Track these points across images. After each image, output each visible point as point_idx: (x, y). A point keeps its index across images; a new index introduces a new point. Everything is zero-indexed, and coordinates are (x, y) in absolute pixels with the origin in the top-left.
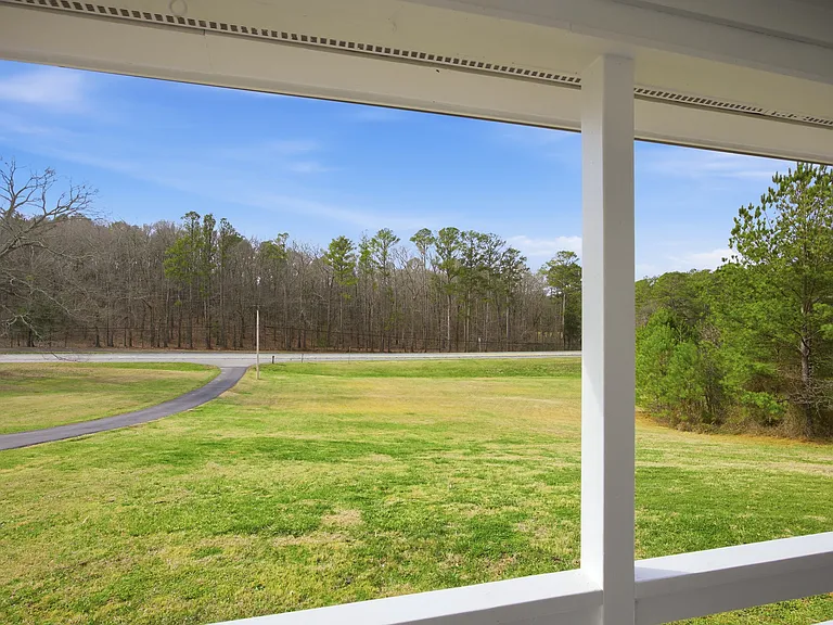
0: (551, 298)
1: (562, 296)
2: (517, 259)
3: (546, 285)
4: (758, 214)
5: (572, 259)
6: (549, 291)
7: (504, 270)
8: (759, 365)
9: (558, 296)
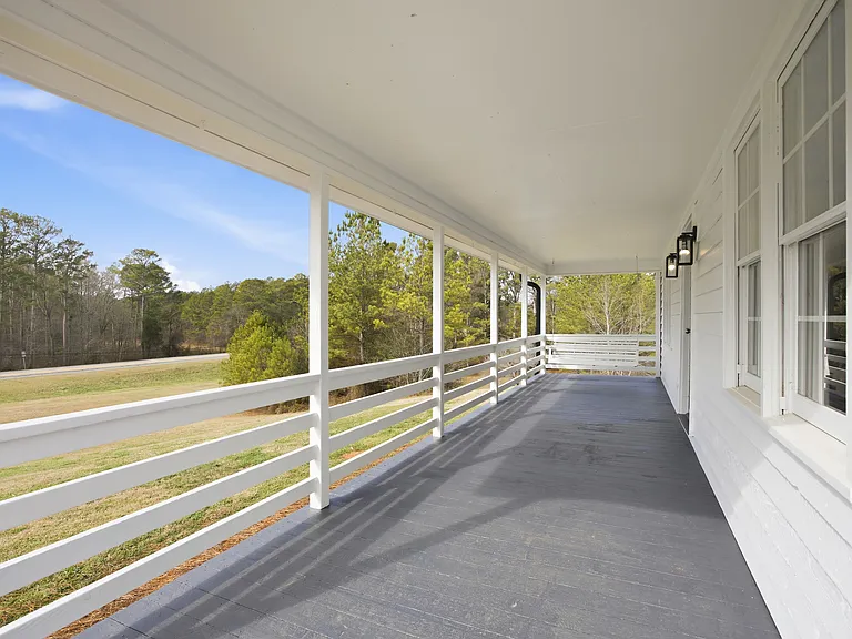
0: (124, 301)
1: (139, 299)
2: (79, 253)
3: (117, 286)
4: (336, 240)
5: (152, 259)
6: (121, 294)
7: (60, 266)
8: (337, 352)
9: (133, 299)
